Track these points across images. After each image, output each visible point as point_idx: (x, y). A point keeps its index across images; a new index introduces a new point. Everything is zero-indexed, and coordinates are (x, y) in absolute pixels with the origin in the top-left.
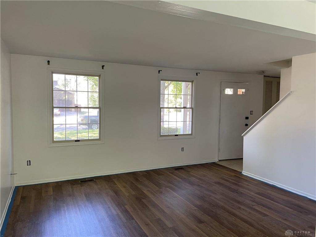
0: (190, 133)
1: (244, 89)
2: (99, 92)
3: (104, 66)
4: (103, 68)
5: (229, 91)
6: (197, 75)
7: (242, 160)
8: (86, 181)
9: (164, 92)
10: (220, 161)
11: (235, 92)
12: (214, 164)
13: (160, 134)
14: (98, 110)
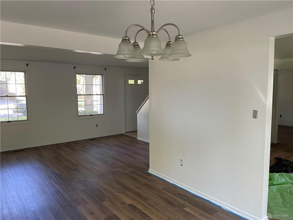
0: (103, 113)
1: (142, 80)
2: (25, 84)
3: (28, 64)
4: (27, 66)
5: (131, 82)
6: (106, 70)
7: (136, 132)
8: (18, 151)
9: (93, 84)
10: (126, 132)
11: (136, 82)
12: (122, 135)
13: (78, 114)
14: (25, 97)
